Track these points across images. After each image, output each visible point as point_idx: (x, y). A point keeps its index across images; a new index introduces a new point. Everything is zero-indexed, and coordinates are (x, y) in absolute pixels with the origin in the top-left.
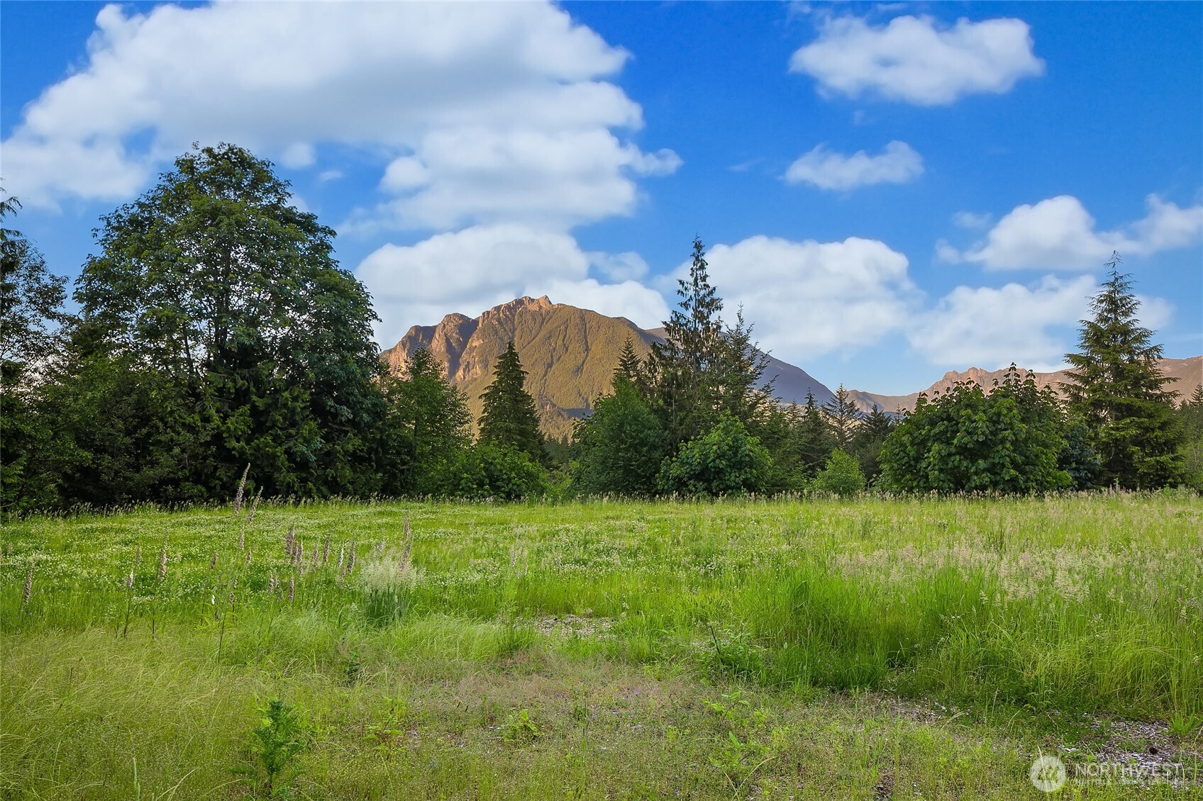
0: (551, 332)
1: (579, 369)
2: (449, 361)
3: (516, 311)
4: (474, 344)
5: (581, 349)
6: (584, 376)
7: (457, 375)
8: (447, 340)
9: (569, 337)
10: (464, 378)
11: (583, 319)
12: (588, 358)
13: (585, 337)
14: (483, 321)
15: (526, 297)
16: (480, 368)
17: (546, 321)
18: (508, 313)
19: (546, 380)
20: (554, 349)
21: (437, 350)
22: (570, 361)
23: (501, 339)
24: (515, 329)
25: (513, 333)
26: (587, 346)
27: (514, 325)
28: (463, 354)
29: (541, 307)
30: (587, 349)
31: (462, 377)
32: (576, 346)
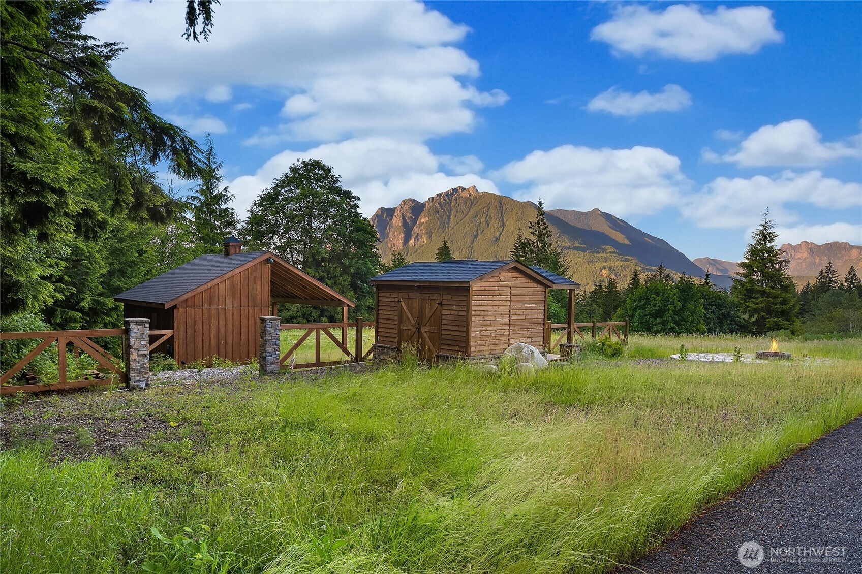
0: (477, 212)
1: (496, 239)
2: (404, 233)
3: (452, 197)
4: (422, 221)
5: (499, 225)
6: (501, 244)
7: (410, 243)
8: (404, 218)
9: (490, 216)
10: (415, 245)
11: (500, 203)
12: (504, 231)
13: (502, 216)
14: (429, 204)
15: (459, 187)
16: (426, 238)
17: (474, 204)
18: (446, 198)
19: (472, 247)
20: (479, 225)
21: (396, 225)
22: (490, 233)
23: (441, 217)
24: (451, 210)
25: (450, 213)
26: (503, 223)
27: (450, 207)
28: (414, 228)
29: (470, 194)
30: (503, 225)
31: (413, 244)
32: (495, 223)
